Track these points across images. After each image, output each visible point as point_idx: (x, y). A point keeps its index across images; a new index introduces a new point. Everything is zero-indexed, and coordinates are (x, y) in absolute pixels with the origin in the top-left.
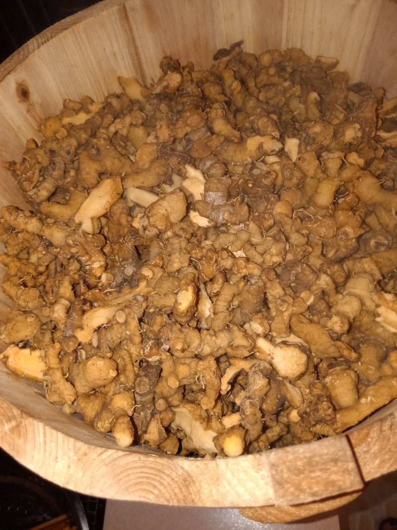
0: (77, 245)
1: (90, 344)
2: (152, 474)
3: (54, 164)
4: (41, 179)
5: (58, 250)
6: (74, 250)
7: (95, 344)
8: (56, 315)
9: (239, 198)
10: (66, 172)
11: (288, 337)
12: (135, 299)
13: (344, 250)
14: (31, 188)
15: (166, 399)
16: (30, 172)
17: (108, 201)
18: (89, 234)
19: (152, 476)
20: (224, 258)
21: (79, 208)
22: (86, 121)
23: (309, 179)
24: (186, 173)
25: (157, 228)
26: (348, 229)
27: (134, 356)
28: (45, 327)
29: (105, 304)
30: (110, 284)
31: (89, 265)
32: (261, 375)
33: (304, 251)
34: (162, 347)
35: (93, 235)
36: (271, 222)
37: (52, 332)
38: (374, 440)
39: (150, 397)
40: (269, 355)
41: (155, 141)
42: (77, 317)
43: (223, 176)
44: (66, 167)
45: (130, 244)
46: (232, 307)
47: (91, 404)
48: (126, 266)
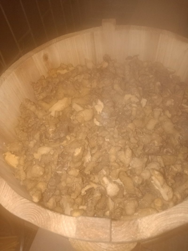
0: (46, 120)
1: (38, 160)
2: (36, 212)
3: (48, 87)
4: (42, 91)
5: (38, 120)
6: (44, 122)
7: (39, 160)
8: (30, 145)
9: (115, 118)
10: (52, 91)
11: (116, 179)
12: (60, 147)
13: (152, 150)
14: (37, 94)
15: (60, 191)
16: (38, 88)
17: (63, 106)
18: (53, 117)
19: (36, 213)
20: (100, 140)
21: (52, 106)
22: (65, 73)
23: (146, 117)
24: (97, 102)
25: (78, 121)
26: (156, 142)
27: (53, 169)
28: (24, 148)
29: (49, 146)
30: (53, 138)
31: (49, 129)
32: (99, 192)
33: (134, 146)
34: (64, 168)
35: (55, 118)
36: (125, 130)
37: (26, 151)
38: (125, 226)
39: (54, 188)
40: (106, 185)
41: (90, 87)
42: (36, 148)
43: (111, 107)
44: (52, 89)
45: (66, 125)
46: (98, 161)
47: (31, 183)
48: (61, 133)
